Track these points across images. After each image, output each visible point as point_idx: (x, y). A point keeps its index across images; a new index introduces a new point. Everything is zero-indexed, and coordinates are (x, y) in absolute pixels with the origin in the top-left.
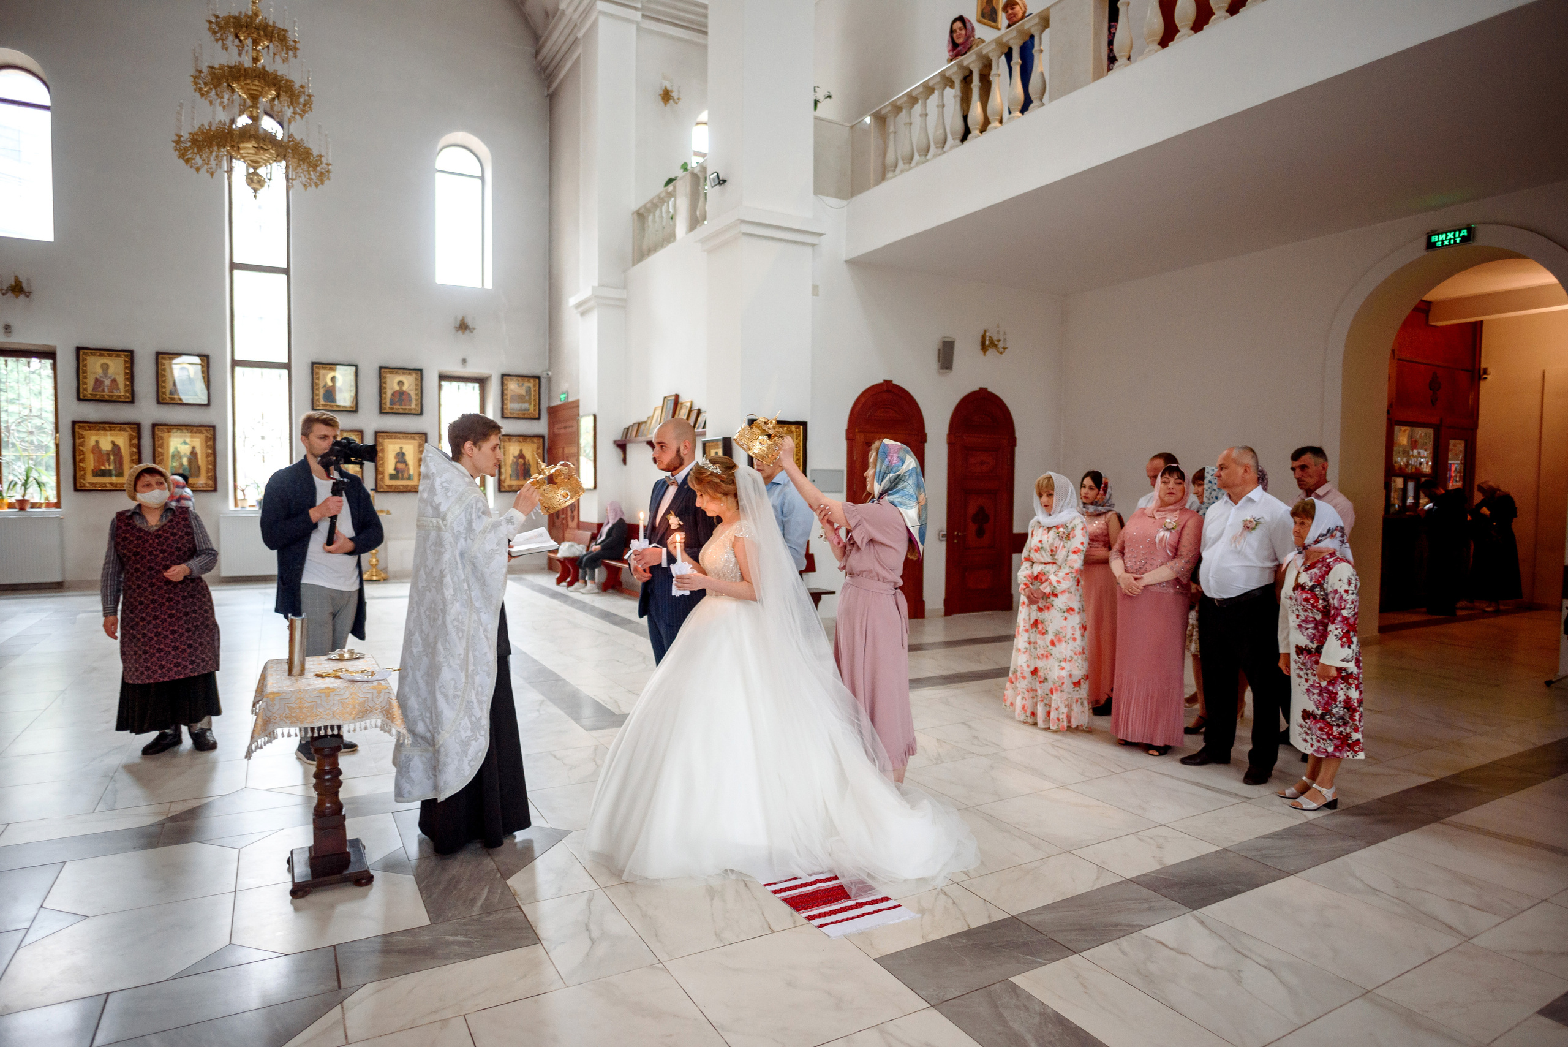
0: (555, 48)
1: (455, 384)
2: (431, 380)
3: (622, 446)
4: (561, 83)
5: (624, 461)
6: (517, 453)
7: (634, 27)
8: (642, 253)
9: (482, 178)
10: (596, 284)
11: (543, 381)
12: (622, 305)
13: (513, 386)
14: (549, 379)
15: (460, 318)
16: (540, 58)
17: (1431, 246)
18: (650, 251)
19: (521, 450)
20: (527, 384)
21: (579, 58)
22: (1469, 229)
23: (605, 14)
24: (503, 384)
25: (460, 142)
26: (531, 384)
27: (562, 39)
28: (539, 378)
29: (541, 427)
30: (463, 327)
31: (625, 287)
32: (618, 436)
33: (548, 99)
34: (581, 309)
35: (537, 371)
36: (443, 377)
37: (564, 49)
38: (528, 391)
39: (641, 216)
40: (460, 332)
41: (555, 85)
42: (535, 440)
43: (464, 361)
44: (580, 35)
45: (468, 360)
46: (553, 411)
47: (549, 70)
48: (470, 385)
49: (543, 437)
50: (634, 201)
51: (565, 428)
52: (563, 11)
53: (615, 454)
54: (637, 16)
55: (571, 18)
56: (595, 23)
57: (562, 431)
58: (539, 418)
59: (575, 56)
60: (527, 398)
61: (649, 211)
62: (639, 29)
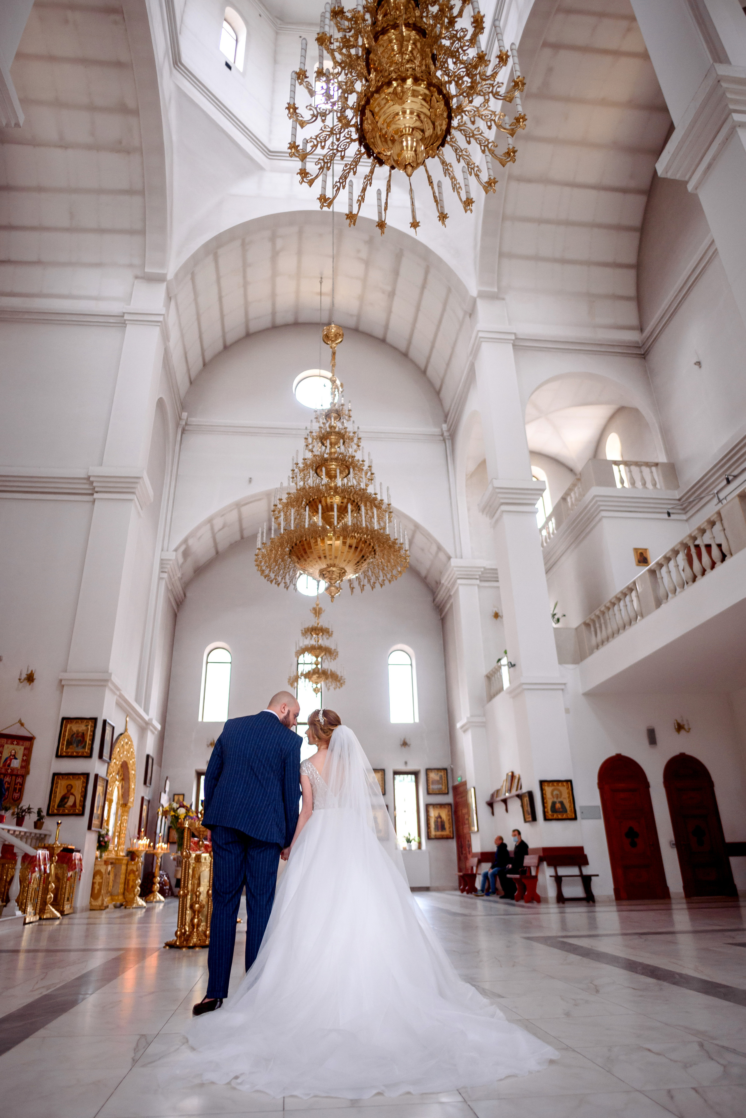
0: (442, 599)
1: (402, 776)
2: (389, 774)
3: (491, 804)
4: (447, 613)
5: (493, 814)
6: (437, 815)
7: (476, 587)
8: (491, 697)
9: (411, 665)
10: (469, 716)
11: (449, 771)
12: (484, 725)
13: (433, 776)
14: (452, 770)
15: (403, 739)
16: (435, 602)
18: (495, 695)
19: (439, 813)
20: (440, 774)
21: (452, 603)
23: (461, 584)
24: (427, 775)
25: (399, 649)
26: (442, 773)
27: (444, 594)
28: (445, 770)
29: (449, 799)
30: (405, 744)
31: (484, 715)
32: (488, 798)
33: (441, 621)
34: (463, 729)
35: (445, 766)
36: (396, 773)
37: (446, 599)
38: (441, 777)
39: (489, 677)
40: (403, 747)
41: (443, 614)
42: (447, 806)
43: (406, 763)
44: (452, 593)
45: (409, 763)
46: (455, 789)
47: (440, 607)
48: (410, 776)
49: (450, 804)
50: (484, 671)
51: (462, 797)
52: (443, 584)
53: (487, 809)
54: (478, 582)
55: (447, 587)
56: (457, 589)
57: (460, 800)
58: (448, 793)
59: (451, 602)
60: (441, 781)
61: (492, 675)
62: (479, 586)
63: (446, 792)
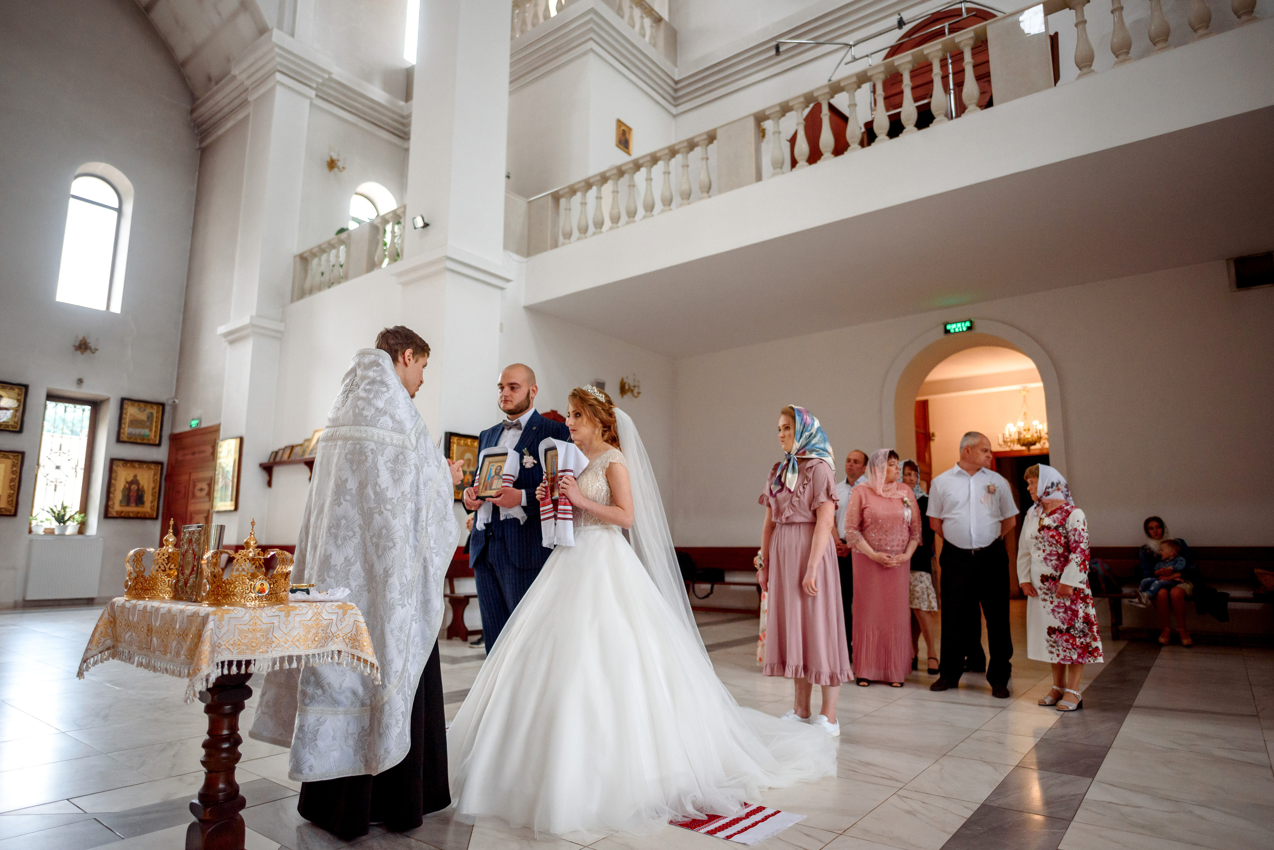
0: (216, 108)
1: (61, 406)
2: (37, 395)
3: (268, 468)
4: (219, 139)
5: (269, 484)
6: (130, 479)
7: (308, 102)
8: (301, 292)
9: (119, 211)
10: (254, 314)
11: (167, 408)
12: (279, 336)
13: (132, 411)
14: (175, 407)
15: (81, 338)
16: (195, 115)
17: (947, 332)
18: (311, 292)
19: (135, 476)
20: (149, 410)
21: (248, 116)
22: (971, 322)
23: (282, 84)
24: (122, 408)
25: (99, 173)
26: (154, 410)
27: (226, 101)
28: (162, 405)
29: (161, 454)
30: (83, 346)
31: (282, 321)
32: (265, 460)
33: (199, 152)
34: (231, 338)
35: (161, 398)
36: (52, 397)
37: (226, 110)
38: (150, 417)
39: (304, 259)
40: (79, 352)
41: (208, 141)
42: (153, 466)
43: (80, 381)
44: (251, 98)
45: (86, 381)
46: (176, 439)
47: (204, 127)
48: (79, 407)
49: (161, 464)
50: (296, 247)
51: (193, 453)
52: (234, 77)
53: (262, 476)
55: (242, 83)
56: (273, 89)
57: (189, 457)
58: (159, 445)
59: (241, 116)
60: (148, 424)
61: (314, 255)
62: (312, 105)
63: (157, 442)
